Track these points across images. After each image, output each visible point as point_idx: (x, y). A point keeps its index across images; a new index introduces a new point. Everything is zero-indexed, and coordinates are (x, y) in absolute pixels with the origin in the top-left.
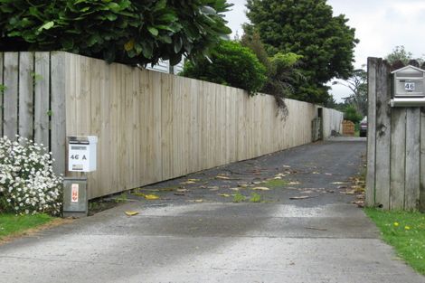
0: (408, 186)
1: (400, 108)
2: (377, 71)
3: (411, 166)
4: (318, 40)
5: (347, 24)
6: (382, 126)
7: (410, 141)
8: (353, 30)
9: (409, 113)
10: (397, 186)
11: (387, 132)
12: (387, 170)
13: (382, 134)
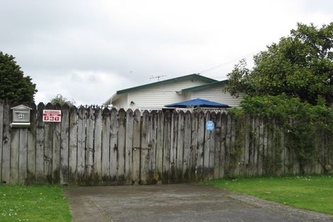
0: (20, 171)
1: (16, 128)
2: (4, 108)
3: (22, 160)
4: (15, 89)
5: (31, 81)
6: (6, 138)
7: (22, 146)
8: (35, 85)
9: (21, 131)
10: (15, 171)
11: (9, 141)
12: (9, 162)
13: (6, 142)
